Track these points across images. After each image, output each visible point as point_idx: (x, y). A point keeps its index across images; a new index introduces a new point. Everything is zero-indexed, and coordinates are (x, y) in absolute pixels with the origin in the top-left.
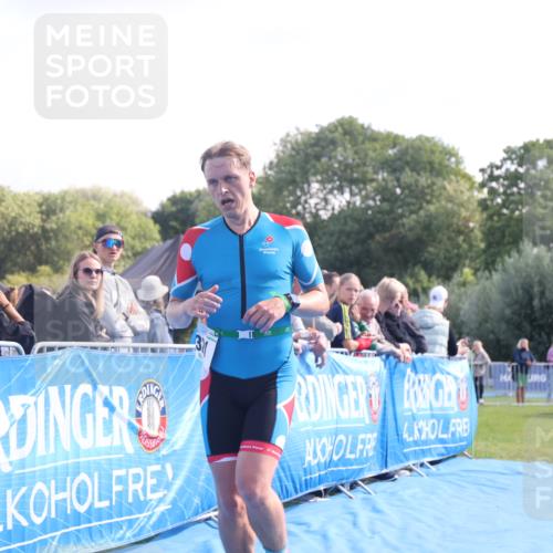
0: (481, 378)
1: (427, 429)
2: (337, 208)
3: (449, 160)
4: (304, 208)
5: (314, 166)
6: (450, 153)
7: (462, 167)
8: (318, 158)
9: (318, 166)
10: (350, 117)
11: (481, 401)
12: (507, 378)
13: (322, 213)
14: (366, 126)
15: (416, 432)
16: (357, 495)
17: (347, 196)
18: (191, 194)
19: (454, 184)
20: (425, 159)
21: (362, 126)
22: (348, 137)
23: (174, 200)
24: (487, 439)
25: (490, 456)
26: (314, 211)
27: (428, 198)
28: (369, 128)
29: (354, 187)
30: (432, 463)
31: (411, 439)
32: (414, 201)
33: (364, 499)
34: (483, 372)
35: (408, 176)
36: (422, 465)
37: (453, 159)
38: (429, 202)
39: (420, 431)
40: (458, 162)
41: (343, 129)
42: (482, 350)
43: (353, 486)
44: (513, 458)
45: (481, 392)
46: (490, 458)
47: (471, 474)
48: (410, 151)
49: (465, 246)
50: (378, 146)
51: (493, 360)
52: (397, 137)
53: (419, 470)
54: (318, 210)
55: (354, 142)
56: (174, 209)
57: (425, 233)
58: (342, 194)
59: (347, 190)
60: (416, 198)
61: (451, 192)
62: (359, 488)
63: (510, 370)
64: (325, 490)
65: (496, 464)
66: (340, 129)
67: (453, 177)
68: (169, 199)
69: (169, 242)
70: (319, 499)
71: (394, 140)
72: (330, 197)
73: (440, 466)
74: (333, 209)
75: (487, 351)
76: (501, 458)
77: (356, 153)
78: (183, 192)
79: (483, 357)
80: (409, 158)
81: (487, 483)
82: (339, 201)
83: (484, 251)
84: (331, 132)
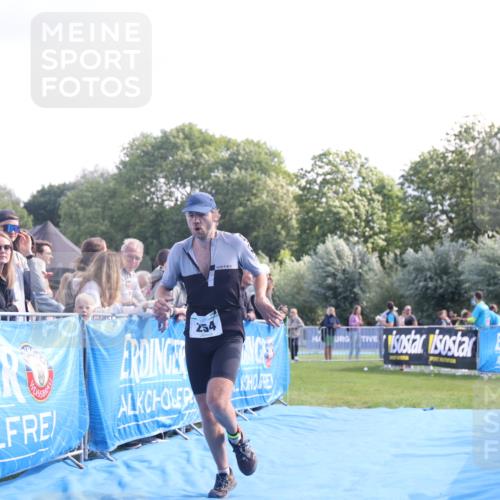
0: (297, 339)
1: (250, 382)
2: (179, 199)
3: (272, 160)
4: (152, 199)
5: (161, 166)
6: (273, 155)
7: (283, 166)
8: (165, 158)
9: (164, 164)
10: (190, 124)
11: (296, 358)
12: (317, 339)
13: (166, 203)
14: (203, 131)
15: (242, 385)
16: (192, 437)
17: (188, 189)
18: (59, 187)
19: (275, 180)
20: (255, 160)
21: (200, 132)
22: (187, 141)
23: (43, 193)
24: (300, 389)
25: (302, 403)
26: (160, 200)
27: (255, 191)
28: (206, 132)
29: (193, 182)
30: (254, 410)
31: (237, 390)
32: (243, 193)
33: (197, 440)
34: (298, 334)
35: (237, 174)
36: (246, 411)
37: (276, 160)
38: (255, 195)
39: (245, 384)
40: (281, 163)
41: (184, 133)
42: (297, 316)
43: (188, 429)
44: (320, 405)
45: (297, 350)
46: (302, 404)
47: (287, 418)
48: (242, 152)
49: (283, 233)
50: (212, 149)
51: (306, 324)
52: (229, 141)
53: (243, 415)
54: (163, 201)
55: (192, 146)
56: (42, 199)
57: (252, 220)
58: (185, 187)
59: (188, 184)
60: (245, 191)
61: (272, 186)
62: (194, 431)
63: (320, 332)
64: (165, 433)
65: (306, 410)
66: (181, 135)
67: (274, 175)
68: (38, 192)
69: (38, 227)
70: (159, 440)
71: (227, 144)
72: (173, 189)
73: (261, 412)
74: (177, 200)
75: (302, 318)
76: (311, 404)
77: (194, 154)
78: (51, 186)
79: (298, 322)
80: (240, 158)
81: (300, 425)
82: (181, 193)
83: (300, 236)
84: (174, 137)
